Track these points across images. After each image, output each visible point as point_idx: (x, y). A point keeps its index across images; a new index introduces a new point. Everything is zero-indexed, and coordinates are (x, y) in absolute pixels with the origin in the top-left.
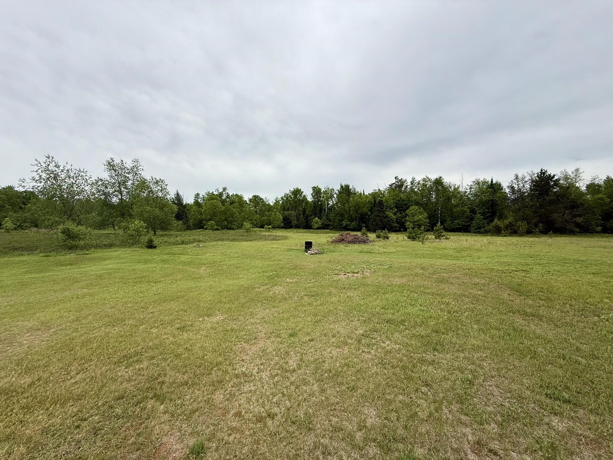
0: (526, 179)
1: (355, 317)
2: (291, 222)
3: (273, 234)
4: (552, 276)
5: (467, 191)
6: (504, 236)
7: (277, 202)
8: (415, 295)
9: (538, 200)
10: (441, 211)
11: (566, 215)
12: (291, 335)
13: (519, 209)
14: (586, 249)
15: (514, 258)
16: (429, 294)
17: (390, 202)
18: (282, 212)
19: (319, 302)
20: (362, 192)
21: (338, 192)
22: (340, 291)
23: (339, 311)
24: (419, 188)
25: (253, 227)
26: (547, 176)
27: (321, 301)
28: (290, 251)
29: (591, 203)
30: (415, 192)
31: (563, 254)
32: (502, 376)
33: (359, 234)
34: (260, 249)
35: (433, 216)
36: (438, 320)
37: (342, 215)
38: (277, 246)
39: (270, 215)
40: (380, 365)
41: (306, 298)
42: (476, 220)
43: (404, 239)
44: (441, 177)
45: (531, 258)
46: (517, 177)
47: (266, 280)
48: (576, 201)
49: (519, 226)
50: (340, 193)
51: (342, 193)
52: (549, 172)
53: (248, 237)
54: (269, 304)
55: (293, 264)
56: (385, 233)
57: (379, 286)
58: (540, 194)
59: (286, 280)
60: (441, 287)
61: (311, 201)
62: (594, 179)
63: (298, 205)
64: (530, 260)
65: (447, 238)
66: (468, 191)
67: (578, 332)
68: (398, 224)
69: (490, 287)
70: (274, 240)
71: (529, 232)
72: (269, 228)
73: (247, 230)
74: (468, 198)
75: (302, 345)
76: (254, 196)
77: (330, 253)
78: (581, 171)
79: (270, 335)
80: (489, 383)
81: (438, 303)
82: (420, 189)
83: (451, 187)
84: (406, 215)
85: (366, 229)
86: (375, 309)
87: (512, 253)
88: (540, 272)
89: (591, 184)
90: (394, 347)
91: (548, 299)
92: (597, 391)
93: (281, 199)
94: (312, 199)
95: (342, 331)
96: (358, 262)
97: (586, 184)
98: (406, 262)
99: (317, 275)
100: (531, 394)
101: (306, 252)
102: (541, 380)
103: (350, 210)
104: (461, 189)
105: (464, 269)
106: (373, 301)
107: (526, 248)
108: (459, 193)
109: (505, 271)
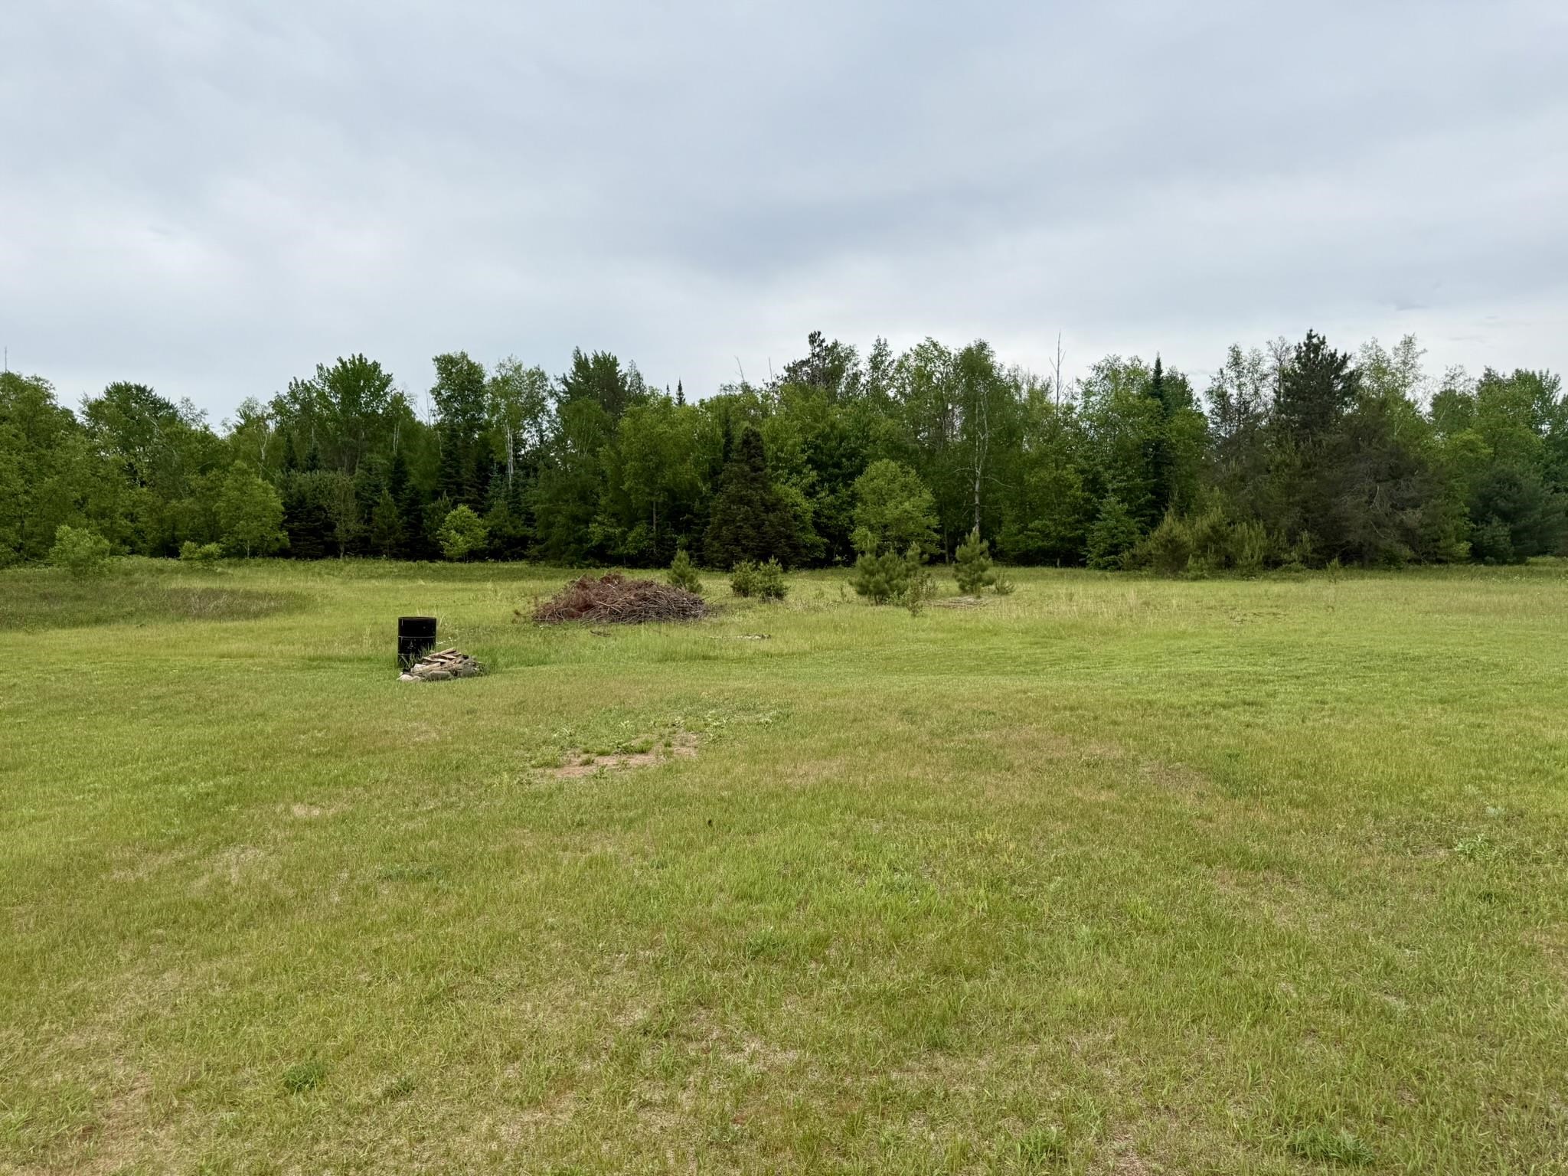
0: (1265, 367)
1: (619, 952)
2: (330, 527)
3: (227, 586)
4: (1330, 716)
5: (1075, 404)
6: (1195, 579)
7: (251, 423)
8: (875, 826)
9: (1297, 445)
10: (984, 481)
11: (1376, 502)
12: (293, 1086)
13: (1242, 479)
14: (1428, 618)
15: (1221, 658)
16: (925, 816)
17: (790, 442)
18: (278, 475)
19: (452, 904)
20: (674, 394)
21: (563, 387)
22: (556, 841)
23: (545, 936)
24: (903, 386)
25: (113, 553)
26: (1326, 360)
27: (460, 895)
28: (318, 667)
29: (1443, 458)
30: (886, 403)
31: (1367, 640)
32: (1162, 1108)
33: (659, 577)
34: (154, 665)
35: (956, 503)
36: (956, 921)
37: (585, 496)
38: (250, 646)
39: (212, 492)
40: (714, 1152)
41: (385, 889)
42: (1105, 520)
43: (843, 595)
44: (982, 346)
45: (1273, 655)
46: (1236, 361)
47: (177, 821)
48: (1404, 450)
49: (1241, 543)
50: (574, 391)
51: (582, 393)
52: (1330, 347)
53: (83, 605)
54: (181, 943)
55: (329, 728)
56: (771, 574)
57: (730, 802)
58: (1304, 425)
59: (288, 811)
60: (971, 787)
61: (432, 422)
62: (1453, 378)
63: (367, 444)
64: (1269, 666)
65: (1002, 592)
66: (1079, 404)
67: (1392, 908)
68: (823, 536)
69: (1140, 771)
70: (231, 613)
71: (1271, 564)
72: (207, 557)
73: (74, 565)
74: (1080, 434)
75: (348, 1124)
76: (117, 388)
77: (523, 668)
78: (1418, 348)
79: (176, 1103)
80: (1116, 1145)
81: (956, 851)
82: (909, 389)
83: (1018, 388)
84: (854, 497)
85: (691, 556)
86: (710, 902)
87: (1216, 642)
88: (1297, 706)
89: (1445, 392)
90: (780, 1058)
91: (1317, 800)
92: (1433, 1104)
93: (271, 411)
94: (439, 418)
95: (554, 1025)
96: (652, 702)
97: (1431, 394)
98: (847, 691)
99: (454, 774)
100: (1248, 1155)
101: (406, 671)
102: (1282, 1097)
103: (618, 471)
104: (1054, 395)
105: (1055, 709)
106: (701, 872)
107: (1260, 620)
108: (1047, 410)
109: (1190, 709)
